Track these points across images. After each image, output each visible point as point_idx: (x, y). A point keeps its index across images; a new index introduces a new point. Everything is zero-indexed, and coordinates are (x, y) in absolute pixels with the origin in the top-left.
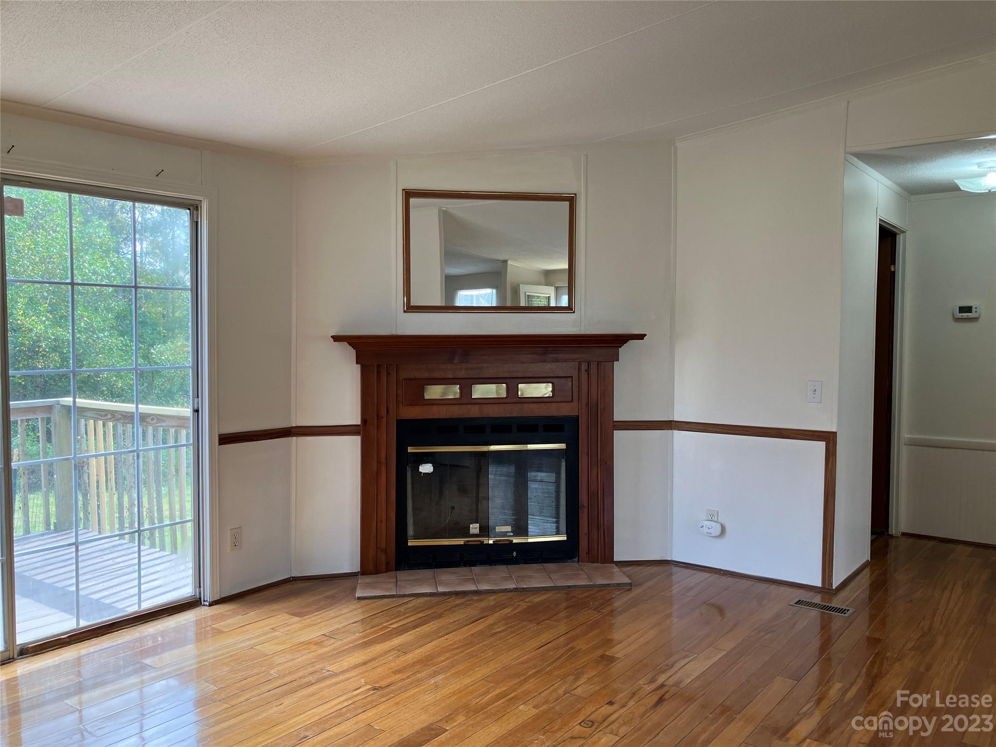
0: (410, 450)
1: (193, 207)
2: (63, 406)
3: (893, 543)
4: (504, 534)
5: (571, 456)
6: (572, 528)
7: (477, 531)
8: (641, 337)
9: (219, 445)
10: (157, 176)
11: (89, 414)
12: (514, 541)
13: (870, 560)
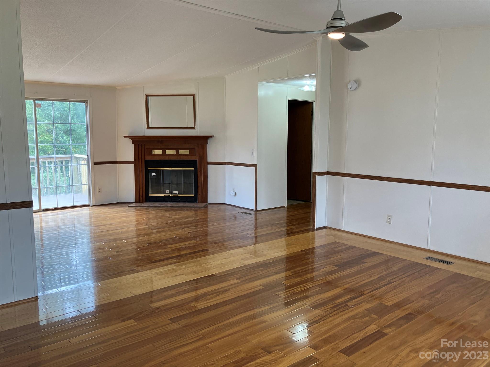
0: (149, 169)
1: (86, 102)
2: (75, 157)
4: (176, 194)
5: (195, 171)
6: (196, 194)
7: (168, 192)
9: (94, 164)
10: (74, 95)
11: (80, 159)
12: (179, 195)
13: (286, 206)
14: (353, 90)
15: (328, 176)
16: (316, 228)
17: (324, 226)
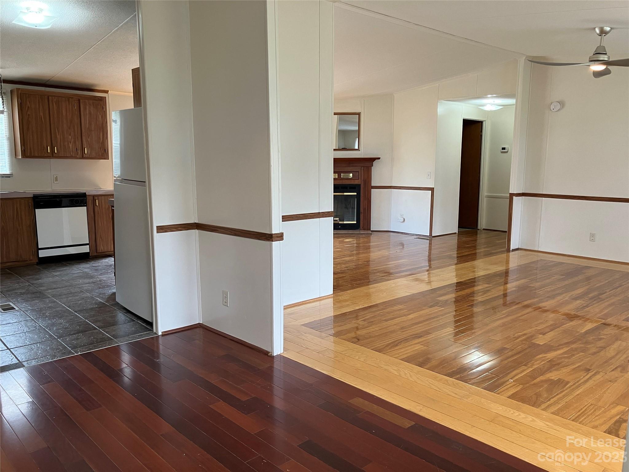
3: (479, 231)
4: (336, 221)
5: (358, 196)
6: (358, 220)
8: (379, 158)
12: (340, 223)
13: (457, 233)
14: (557, 111)
15: (523, 197)
16: (511, 250)
17: (517, 248)
